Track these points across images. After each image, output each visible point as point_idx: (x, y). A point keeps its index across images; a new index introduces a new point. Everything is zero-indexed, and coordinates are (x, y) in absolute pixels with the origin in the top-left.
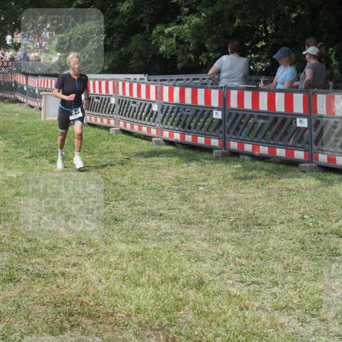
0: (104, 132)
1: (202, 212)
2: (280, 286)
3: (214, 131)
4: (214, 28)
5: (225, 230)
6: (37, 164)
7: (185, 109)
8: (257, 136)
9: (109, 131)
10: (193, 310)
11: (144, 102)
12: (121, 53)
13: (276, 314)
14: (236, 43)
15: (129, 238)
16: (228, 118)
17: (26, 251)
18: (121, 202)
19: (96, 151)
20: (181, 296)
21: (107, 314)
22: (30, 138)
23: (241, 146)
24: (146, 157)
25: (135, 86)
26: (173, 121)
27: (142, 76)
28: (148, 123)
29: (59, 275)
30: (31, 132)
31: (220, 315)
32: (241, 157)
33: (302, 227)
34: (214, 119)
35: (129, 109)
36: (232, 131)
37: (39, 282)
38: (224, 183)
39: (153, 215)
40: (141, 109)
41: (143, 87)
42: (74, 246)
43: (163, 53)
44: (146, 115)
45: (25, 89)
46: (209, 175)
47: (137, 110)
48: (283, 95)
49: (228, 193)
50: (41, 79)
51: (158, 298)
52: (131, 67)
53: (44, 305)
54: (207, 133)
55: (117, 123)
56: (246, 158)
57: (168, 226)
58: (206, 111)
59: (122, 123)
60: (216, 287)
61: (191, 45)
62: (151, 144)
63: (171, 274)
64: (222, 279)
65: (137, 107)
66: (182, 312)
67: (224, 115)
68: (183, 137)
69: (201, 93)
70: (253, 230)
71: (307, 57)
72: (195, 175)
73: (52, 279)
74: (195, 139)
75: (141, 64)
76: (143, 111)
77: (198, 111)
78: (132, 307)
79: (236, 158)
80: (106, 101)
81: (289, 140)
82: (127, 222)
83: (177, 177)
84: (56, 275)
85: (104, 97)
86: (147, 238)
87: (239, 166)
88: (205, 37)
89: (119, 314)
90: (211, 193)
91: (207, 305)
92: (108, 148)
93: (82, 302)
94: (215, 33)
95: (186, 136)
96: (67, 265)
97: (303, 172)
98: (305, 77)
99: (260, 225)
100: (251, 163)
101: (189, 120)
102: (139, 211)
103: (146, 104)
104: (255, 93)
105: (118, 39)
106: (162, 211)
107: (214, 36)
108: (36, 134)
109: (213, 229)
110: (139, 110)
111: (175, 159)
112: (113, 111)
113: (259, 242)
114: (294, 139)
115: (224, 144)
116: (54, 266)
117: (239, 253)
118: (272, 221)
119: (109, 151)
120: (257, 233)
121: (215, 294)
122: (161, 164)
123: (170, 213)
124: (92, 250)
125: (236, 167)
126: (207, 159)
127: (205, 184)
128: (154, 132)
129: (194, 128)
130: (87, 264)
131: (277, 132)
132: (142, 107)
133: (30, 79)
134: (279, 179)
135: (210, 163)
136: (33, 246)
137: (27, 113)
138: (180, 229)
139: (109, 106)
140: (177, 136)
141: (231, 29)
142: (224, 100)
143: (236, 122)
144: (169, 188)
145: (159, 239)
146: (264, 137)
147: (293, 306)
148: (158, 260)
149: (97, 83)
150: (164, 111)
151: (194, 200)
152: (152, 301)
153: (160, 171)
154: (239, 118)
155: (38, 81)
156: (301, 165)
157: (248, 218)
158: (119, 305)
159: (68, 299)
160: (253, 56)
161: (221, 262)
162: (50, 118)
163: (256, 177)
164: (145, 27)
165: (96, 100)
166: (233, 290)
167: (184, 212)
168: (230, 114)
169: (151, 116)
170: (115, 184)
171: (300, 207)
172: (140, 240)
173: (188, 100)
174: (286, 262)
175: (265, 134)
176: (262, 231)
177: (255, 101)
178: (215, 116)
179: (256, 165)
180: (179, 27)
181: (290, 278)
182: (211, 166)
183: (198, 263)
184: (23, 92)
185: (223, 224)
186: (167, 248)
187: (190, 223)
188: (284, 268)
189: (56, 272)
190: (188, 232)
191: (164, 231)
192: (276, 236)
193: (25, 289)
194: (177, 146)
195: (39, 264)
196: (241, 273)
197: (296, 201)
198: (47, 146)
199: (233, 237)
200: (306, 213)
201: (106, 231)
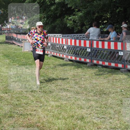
0: (46, 56)
1: (83, 89)
2: (113, 119)
3: (88, 56)
4: (87, 17)
5: (92, 96)
8: (103, 58)
9: (48, 56)
10: (80, 129)
12: (52, 26)
15: (55, 100)
17: (17, 105)
18: (52, 85)
20: (75, 123)
22: (18, 58)
23: (98, 62)
24: (62, 66)
25: (57, 39)
27: (60, 35)
28: (63, 53)
29: (29, 115)
30: (18, 56)
32: (98, 66)
33: (121, 95)
34: (87, 52)
35: (55, 47)
36: (94, 56)
37: (21, 117)
39: (64, 90)
40: (60, 47)
41: (61, 39)
42: (35, 103)
43: (69, 27)
44: (62, 50)
45: (16, 39)
46: (86, 73)
47: (58, 48)
48: (113, 43)
49: (93, 81)
50: (22, 36)
51: (66, 124)
53: (23, 127)
54: (85, 57)
55: (51, 53)
56: (100, 67)
57: (70, 94)
59: (53, 53)
60: (88, 120)
61: (79, 24)
62: (64, 61)
63: (71, 114)
64: (90, 117)
67: (91, 50)
68: (76, 58)
69: (82, 42)
70: (102, 96)
72: (81, 74)
73: (26, 116)
74: (80, 59)
75: (60, 29)
77: (81, 49)
78: (57, 128)
79: (96, 67)
81: (116, 60)
82: (54, 93)
83: (73, 74)
86: (62, 100)
87: (97, 70)
90: (86, 81)
91: (85, 127)
92: (48, 62)
93: (38, 126)
94: (87, 19)
95: (77, 58)
96: (32, 111)
99: (105, 94)
100: (102, 69)
102: (59, 88)
103: (62, 46)
104: (103, 41)
105: (51, 20)
106: (68, 88)
108: (21, 57)
109: (87, 96)
111: (73, 67)
112: (49, 48)
113: (104, 101)
115: (91, 61)
117: (97, 105)
118: (110, 92)
119: (48, 64)
120: (104, 97)
121: (88, 123)
122: (67, 69)
123: (71, 89)
124: (41, 105)
125: (96, 70)
126: (85, 67)
127: (84, 77)
128: (65, 56)
133: (18, 35)
134: (112, 75)
135: (86, 69)
136: (19, 103)
137: (17, 48)
138: (74, 96)
140: (73, 58)
142: (91, 45)
143: (96, 53)
144: (71, 79)
145: (67, 100)
146: (106, 59)
147: (117, 127)
148: (66, 108)
151: (80, 84)
152: (64, 125)
153: (67, 72)
154: (97, 51)
155: (21, 36)
157: (101, 91)
159: (32, 124)
161: (90, 109)
162: (26, 51)
163: (104, 75)
166: (95, 121)
167: (76, 89)
168: (94, 50)
171: (120, 87)
172: (59, 100)
173: (78, 45)
176: (106, 96)
177: (103, 45)
179: (104, 70)
180: (74, 17)
181: (116, 116)
182: (86, 70)
183: (82, 109)
184: (15, 40)
185: (91, 94)
186: (70, 103)
187: (79, 93)
188: (114, 112)
189: (28, 114)
190: (78, 97)
191: (68, 96)
192: (111, 98)
193: (16, 120)
194: (74, 62)
195: (21, 110)
196: (98, 114)
197: (119, 84)
198: (25, 62)
199: (95, 99)
200: (123, 89)
201: (47, 96)
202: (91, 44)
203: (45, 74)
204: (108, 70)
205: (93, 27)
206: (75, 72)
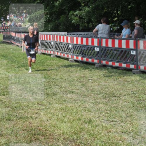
0: (49, 57)
1: (91, 91)
2: (124, 122)
3: (96, 56)
4: (95, 12)
5: (100, 98)
6: (20, 70)
7: (83, 47)
8: (114, 58)
9: (51, 56)
10: (87, 133)
11: (66, 44)
12: (56, 23)
13: (123, 135)
14: (105, 19)
15: (60, 102)
16: (101, 51)
17: (16, 107)
18: (56, 87)
19: (45, 65)
20: (82, 127)
21: (50, 134)
22: (17, 59)
24: (67, 67)
25: (62, 37)
26: (78, 52)
27: (65, 33)
28: (68, 53)
29: (30, 118)
30: (17, 57)
31: (99, 135)
32: (107, 67)
33: (133, 97)
35: (59, 47)
36: (103, 56)
37: (21, 121)
38: (100, 79)
39: (70, 92)
40: (64, 47)
41: (65, 37)
42: (36, 105)
43: (74, 23)
44: (67, 50)
45: (15, 38)
46: (94, 75)
48: (125, 41)
49: (101, 83)
50: (22, 34)
51: (72, 128)
52: (60, 29)
53: (23, 131)
54: (93, 57)
55: (54, 53)
56: (109, 68)
57: (76, 97)
58: (92, 48)
59: (56, 53)
60: (97, 123)
61: (86, 20)
62: (69, 61)
63: (77, 117)
64: (99, 120)
65: (63, 46)
66: (82, 134)
67: (100, 49)
68: (82, 59)
69: (90, 40)
71: (135, 25)
72: (88, 75)
73: (27, 120)
74: (87, 59)
75: (64, 27)
76: (65, 48)
77: (88, 48)
78: (61, 131)
79: (105, 68)
80: (50, 43)
81: (128, 60)
82: (58, 95)
83: (80, 76)
84: (28, 118)
85: (49, 42)
87: (106, 71)
88: (92, 16)
89: (55, 134)
90: (94, 83)
91: (93, 130)
92: (50, 63)
93: (40, 129)
94: (96, 14)
95: (84, 58)
96: (33, 114)
97: (134, 73)
98: (134, 33)
99: (115, 96)
100: (111, 70)
101: (85, 51)
102: (64, 90)
103: (66, 45)
104: (113, 39)
106: (73, 91)
107: (96, 16)
108: (20, 58)
109: (95, 98)
110: (63, 48)
111: (79, 68)
112: (53, 48)
113: (115, 104)
114: (130, 59)
115: (100, 62)
116: (27, 114)
117: (106, 108)
118: (121, 95)
119: (51, 65)
121: (96, 126)
122: (73, 70)
123: (77, 91)
124: (44, 107)
125: (105, 71)
126: (92, 68)
127: (92, 79)
128: (70, 56)
129: (87, 55)
130: (42, 113)
131: (122, 57)
132: (65, 46)
133: (17, 34)
134: (124, 76)
136: (19, 105)
137: (16, 48)
138: (81, 98)
139: (51, 46)
140: (80, 58)
141: (103, 12)
143: (105, 53)
144: (77, 81)
145: (72, 102)
146: (117, 59)
147: (130, 131)
148: (72, 111)
149: (46, 36)
150: (74, 47)
151: (87, 86)
152: (69, 129)
153: (72, 73)
154: (106, 51)
156: (133, 71)
157: (110, 94)
158: (55, 131)
159: (34, 128)
160: (112, 24)
161: (99, 112)
163: (114, 76)
164: (66, 12)
165: (45, 43)
166: (104, 124)
167: (83, 91)
168: (103, 49)
169: (69, 50)
170: (53, 79)
171: (132, 89)
172: (64, 103)
173: (84, 43)
174: (127, 112)
175: (118, 57)
176: (116, 99)
177: (113, 43)
178: (96, 50)
179: (114, 71)
181: (128, 119)
182: (94, 71)
183: (89, 113)
184: (14, 40)
185: (100, 96)
186: (76, 106)
187: (86, 96)
188: (126, 115)
189: (28, 116)
190: (84, 99)
191: (74, 99)
192: (122, 101)
193: (15, 124)
194: (80, 63)
195: (21, 113)
196: (107, 117)
197: (131, 86)
198: (24, 63)
199: (104, 101)
200: (135, 91)
201: (50, 99)
202: (100, 43)
203: (48, 76)
204: (119, 71)
206: (82, 73)
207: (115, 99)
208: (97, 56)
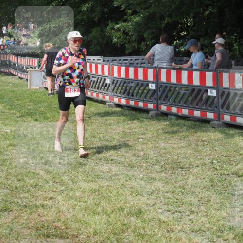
1: (141, 158)
2: (196, 214)
3: (150, 98)
4: (150, 24)
5: (157, 172)
6: (25, 122)
8: (180, 101)
10: (134, 233)
11: (100, 77)
13: (193, 236)
15: (90, 178)
16: (160, 89)
17: (17, 188)
20: (126, 222)
21: (73, 235)
22: (20, 102)
23: (169, 109)
24: (102, 116)
25: (94, 65)
27: (99, 57)
28: (104, 92)
29: (40, 206)
31: (153, 236)
32: (169, 116)
34: (150, 90)
36: (162, 98)
37: (26, 212)
39: (106, 160)
40: (98, 81)
41: (100, 66)
42: (50, 184)
43: (115, 43)
44: (102, 86)
45: (16, 65)
46: (147, 130)
47: (95, 82)
48: (198, 73)
49: (159, 144)
50: (27, 59)
51: (109, 223)
53: (29, 229)
54: (145, 100)
56: (173, 117)
57: (117, 169)
58: (144, 84)
60: (151, 215)
61: (134, 37)
62: (105, 106)
63: (119, 206)
64: (155, 210)
65: (96, 80)
66: (126, 234)
67: (157, 86)
68: (128, 102)
69: (140, 71)
70: (177, 172)
71: (216, 45)
72: (137, 130)
73: (35, 210)
74: (136, 103)
75: (99, 48)
77: (138, 84)
78: (91, 230)
79: (165, 117)
81: (203, 105)
82: (88, 166)
83: (123, 132)
84: (37, 206)
86: (102, 178)
87: (168, 123)
88: (143, 31)
90: (148, 144)
91: (144, 229)
93: (56, 226)
95: (130, 101)
96: (45, 199)
97: (213, 127)
98: (216, 59)
99: (182, 168)
100: (176, 121)
104: (179, 71)
105: (82, 30)
106: (113, 158)
108: (25, 99)
109: (149, 171)
110: (97, 83)
111: (123, 118)
113: (181, 181)
115: (157, 107)
117: (167, 189)
118: (191, 165)
120: (180, 173)
121: (150, 220)
122: (112, 121)
123: (119, 159)
124: (63, 188)
125: (165, 124)
126: (145, 118)
127: (143, 136)
128: (107, 98)
133: (20, 58)
134: (196, 133)
135: (147, 121)
136: (22, 184)
137: (18, 83)
138: (125, 171)
140: (124, 102)
143: (165, 92)
144: (118, 140)
145: (111, 179)
146: (185, 103)
148: (110, 194)
151: (136, 149)
152: (105, 226)
153: (112, 127)
154: (168, 89)
155: (25, 60)
156: (212, 122)
157: (174, 163)
158: (82, 229)
159: (46, 224)
161: (154, 196)
162: (34, 87)
163: (180, 132)
166: (163, 218)
167: (129, 158)
168: (161, 86)
169: (105, 87)
171: (210, 154)
172: (97, 179)
173: (131, 76)
175: (186, 101)
176: (184, 172)
177: (179, 77)
178: (150, 88)
179: (180, 123)
180: (125, 24)
181: (202, 208)
182: (147, 123)
183: (138, 197)
184: (15, 68)
185: (156, 167)
186: (116, 185)
187: (133, 167)
188: (199, 201)
189: (38, 204)
190: (131, 173)
191: (114, 172)
192: (194, 176)
193: (15, 217)
194: (124, 109)
195: (26, 198)
196: (168, 205)
197: (207, 149)
198: (32, 108)
199: (163, 177)
200: (215, 159)
201: (73, 172)
202: (157, 76)
204: (188, 123)
205: (160, 43)
207: (181, 172)
208: (153, 98)
